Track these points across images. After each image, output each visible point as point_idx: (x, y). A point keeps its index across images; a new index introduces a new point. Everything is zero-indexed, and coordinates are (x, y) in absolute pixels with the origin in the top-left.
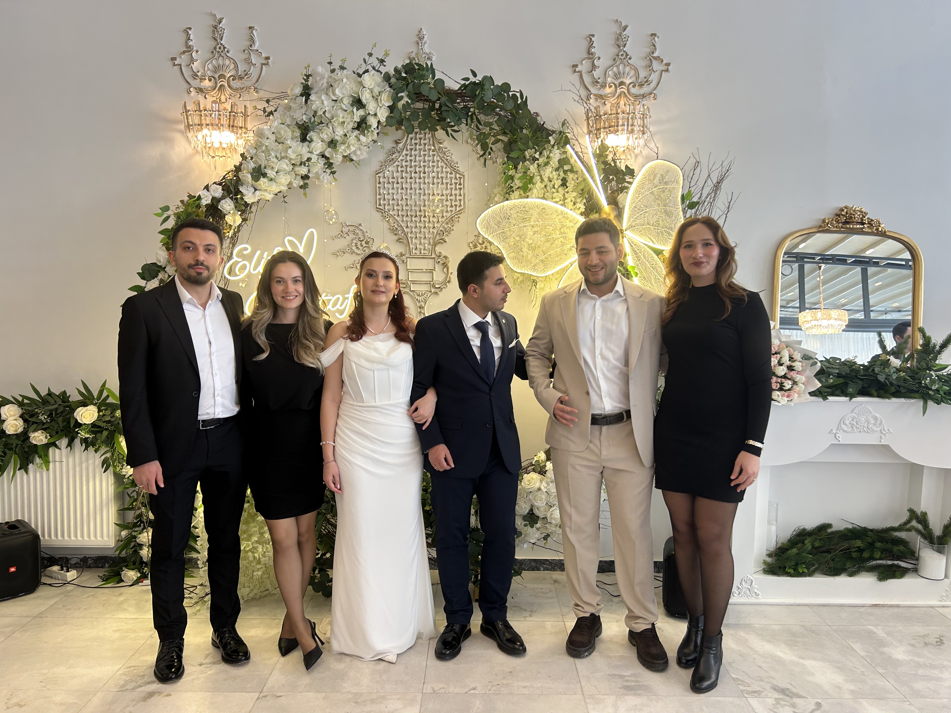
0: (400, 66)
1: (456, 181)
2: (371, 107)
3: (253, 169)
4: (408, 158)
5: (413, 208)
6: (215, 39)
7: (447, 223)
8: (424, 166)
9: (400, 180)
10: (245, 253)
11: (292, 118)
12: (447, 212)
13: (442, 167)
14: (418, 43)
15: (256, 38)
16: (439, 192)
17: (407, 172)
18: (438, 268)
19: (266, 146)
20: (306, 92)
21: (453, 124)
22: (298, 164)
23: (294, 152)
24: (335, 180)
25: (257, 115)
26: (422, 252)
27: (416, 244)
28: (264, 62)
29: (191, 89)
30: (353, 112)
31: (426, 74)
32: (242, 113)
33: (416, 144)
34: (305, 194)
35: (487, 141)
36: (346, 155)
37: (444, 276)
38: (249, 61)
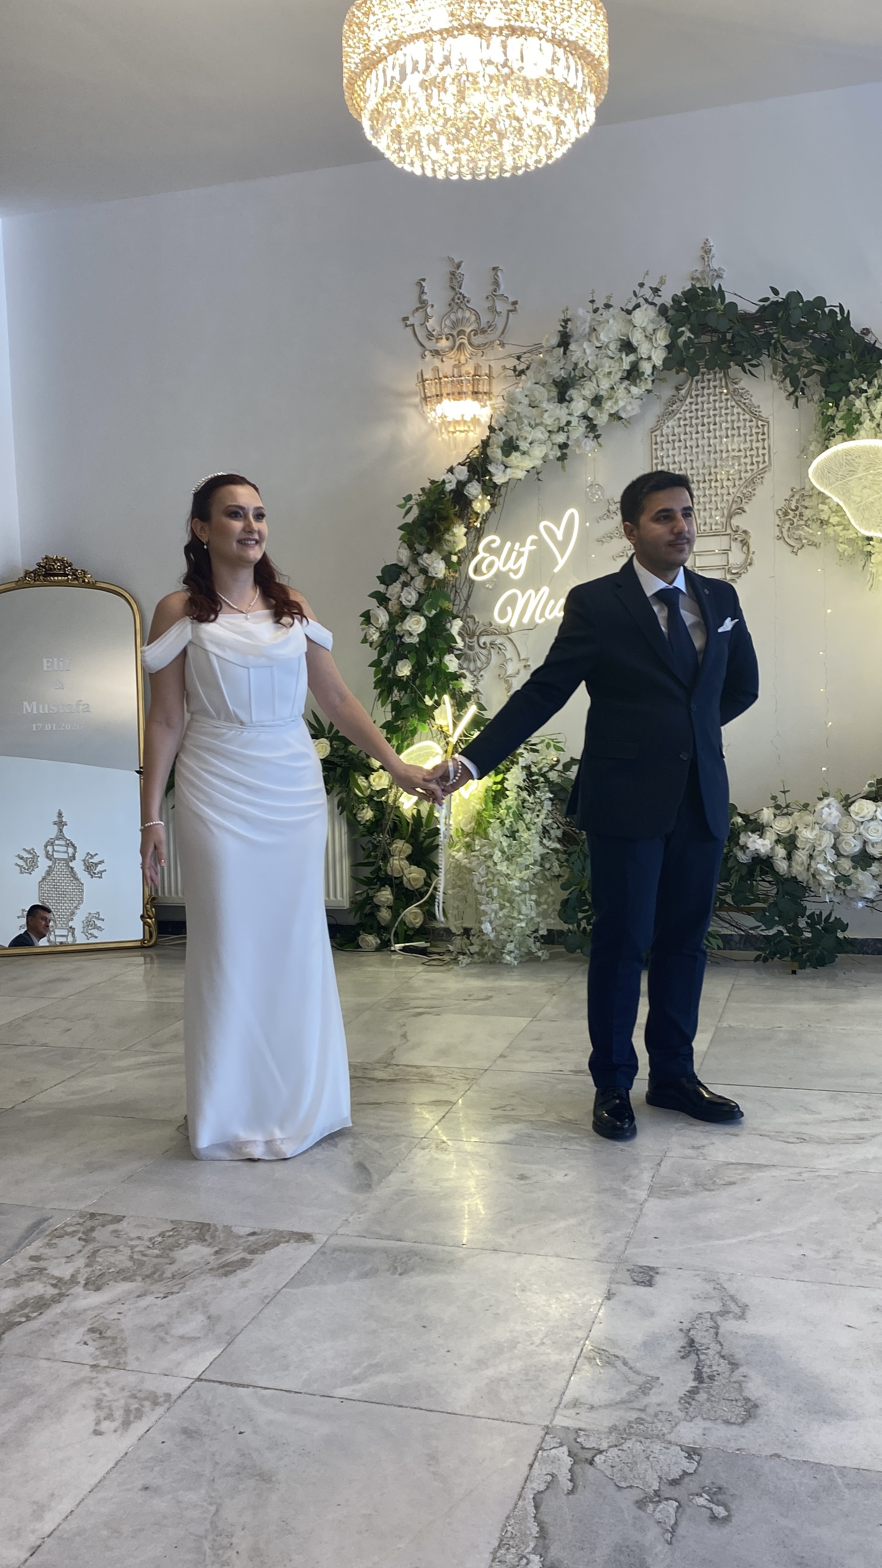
0: (680, 294)
1: (758, 430)
2: (644, 349)
3: (504, 442)
4: (694, 407)
5: (701, 471)
6: (453, 289)
7: (747, 487)
8: (715, 415)
9: (682, 437)
10: (494, 545)
11: (549, 375)
12: (746, 471)
13: (738, 414)
14: (703, 259)
15: (501, 280)
16: (735, 447)
17: (691, 426)
18: (736, 546)
19: (518, 413)
20: (565, 341)
21: (750, 357)
22: (555, 430)
23: (550, 417)
24: (600, 445)
25: (506, 376)
26: (714, 527)
27: (705, 518)
28: (511, 308)
29: (427, 353)
30: (621, 359)
31: (713, 299)
32: (486, 375)
33: (703, 388)
34: (563, 467)
35: (798, 373)
36: (613, 412)
37: (744, 556)
38: (493, 310)
